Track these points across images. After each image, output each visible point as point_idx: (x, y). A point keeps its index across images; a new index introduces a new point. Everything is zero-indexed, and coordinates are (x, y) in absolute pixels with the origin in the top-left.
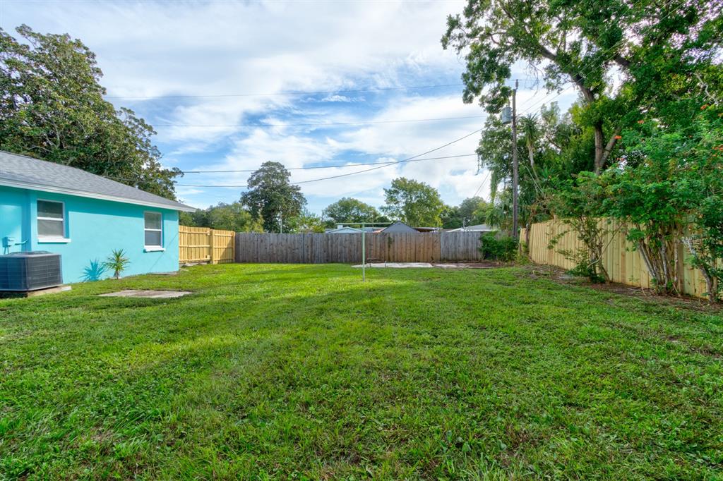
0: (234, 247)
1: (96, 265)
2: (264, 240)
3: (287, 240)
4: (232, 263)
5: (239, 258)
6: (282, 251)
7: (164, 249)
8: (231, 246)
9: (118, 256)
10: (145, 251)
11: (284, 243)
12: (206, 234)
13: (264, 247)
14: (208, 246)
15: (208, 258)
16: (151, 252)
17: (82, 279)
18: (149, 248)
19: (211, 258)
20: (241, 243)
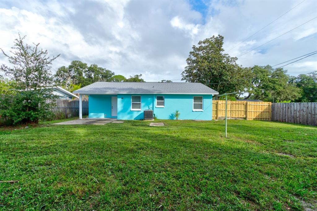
0: (270, 111)
1: (173, 115)
2: (289, 107)
3: (308, 108)
4: (268, 121)
5: (274, 118)
6: (303, 115)
7: (203, 111)
8: (268, 111)
9: (177, 112)
10: (193, 111)
11: (305, 109)
12: (244, 104)
13: (290, 112)
14: (245, 110)
15: (245, 116)
16: (196, 111)
17: (168, 119)
18: (194, 110)
19: (246, 116)
20: (276, 109)
